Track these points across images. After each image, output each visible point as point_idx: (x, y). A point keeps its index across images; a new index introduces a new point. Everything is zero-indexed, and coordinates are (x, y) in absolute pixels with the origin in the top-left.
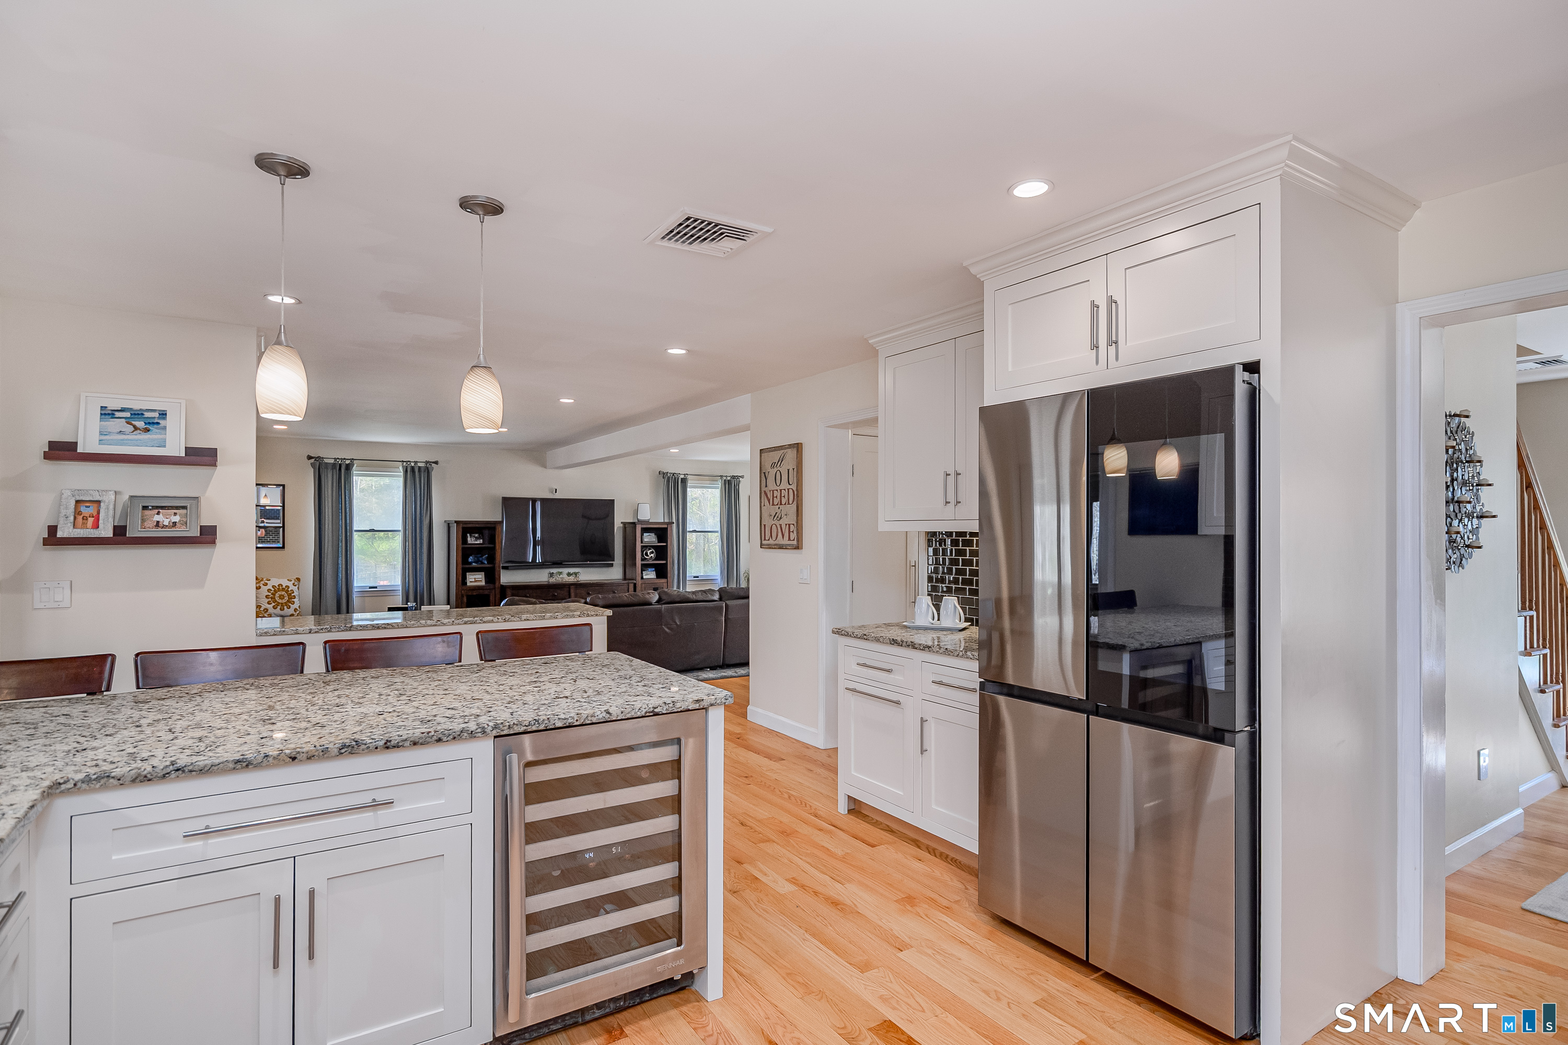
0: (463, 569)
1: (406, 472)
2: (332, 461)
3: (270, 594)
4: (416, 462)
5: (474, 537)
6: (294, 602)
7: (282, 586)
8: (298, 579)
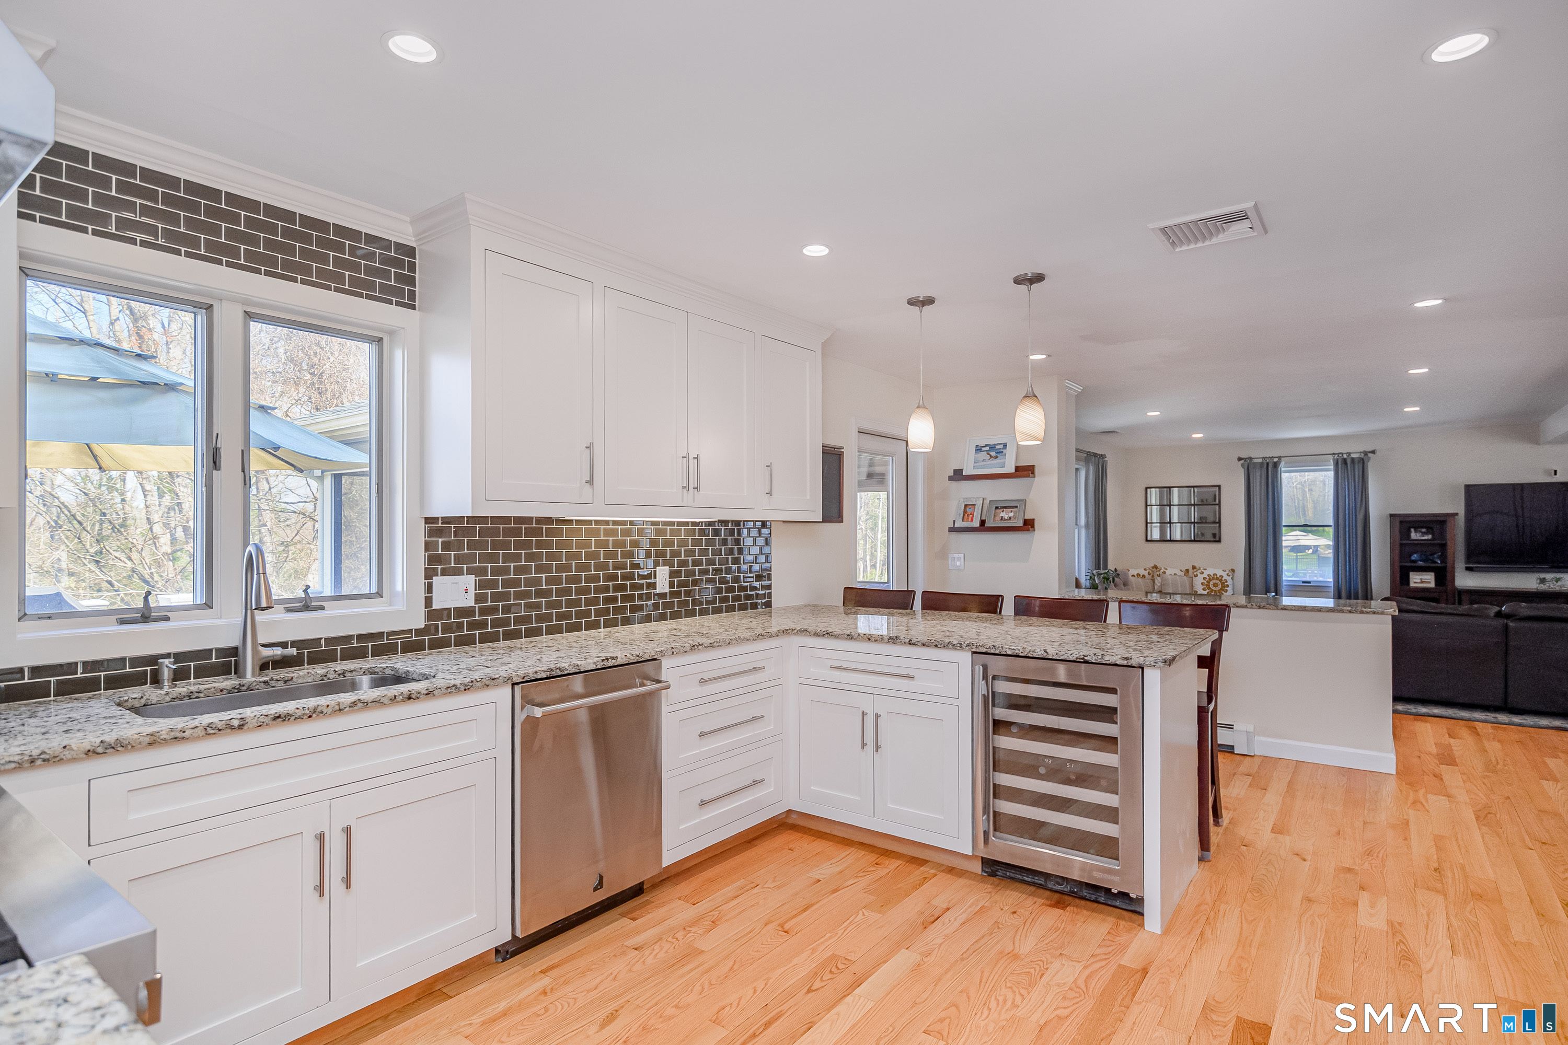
0: (1402, 568)
1: (1336, 464)
2: (1260, 460)
3: (1205, 582)
4: (1349, 454)
5: (1420, 532)
6: (1227, 590)
7: (1216, 575)
8: (1233, 571)
